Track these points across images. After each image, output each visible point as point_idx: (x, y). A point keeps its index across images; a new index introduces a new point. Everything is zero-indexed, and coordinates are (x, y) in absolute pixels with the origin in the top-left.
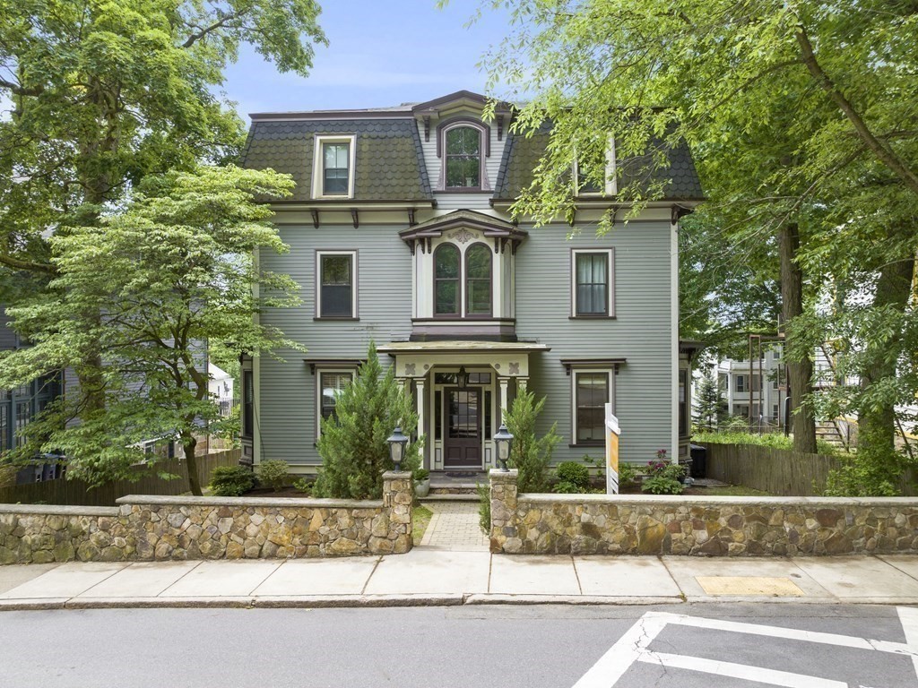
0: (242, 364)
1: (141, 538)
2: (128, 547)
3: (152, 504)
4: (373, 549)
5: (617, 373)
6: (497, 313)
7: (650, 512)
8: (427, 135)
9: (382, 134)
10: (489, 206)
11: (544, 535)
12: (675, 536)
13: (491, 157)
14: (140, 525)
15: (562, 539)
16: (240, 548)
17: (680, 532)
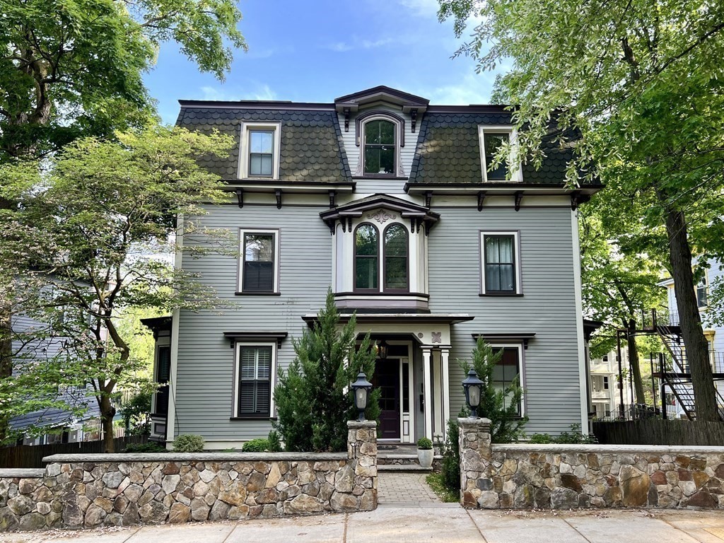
0: (156, 340)
1: (69, 502)
2: (53, 514)
3: (85, 462)
4: (337, 507)
5: (526, 348)
6: (413, 288)
7: (633, 461)
8: (347, 126)
9: (306, 124)
10: (403, 192)
11: (522, 488)
12: (661, 488)
13: (405, 147)
14: (69, 487)
15: (540, 493)
16: (186, 509)
17: (666, 484)
